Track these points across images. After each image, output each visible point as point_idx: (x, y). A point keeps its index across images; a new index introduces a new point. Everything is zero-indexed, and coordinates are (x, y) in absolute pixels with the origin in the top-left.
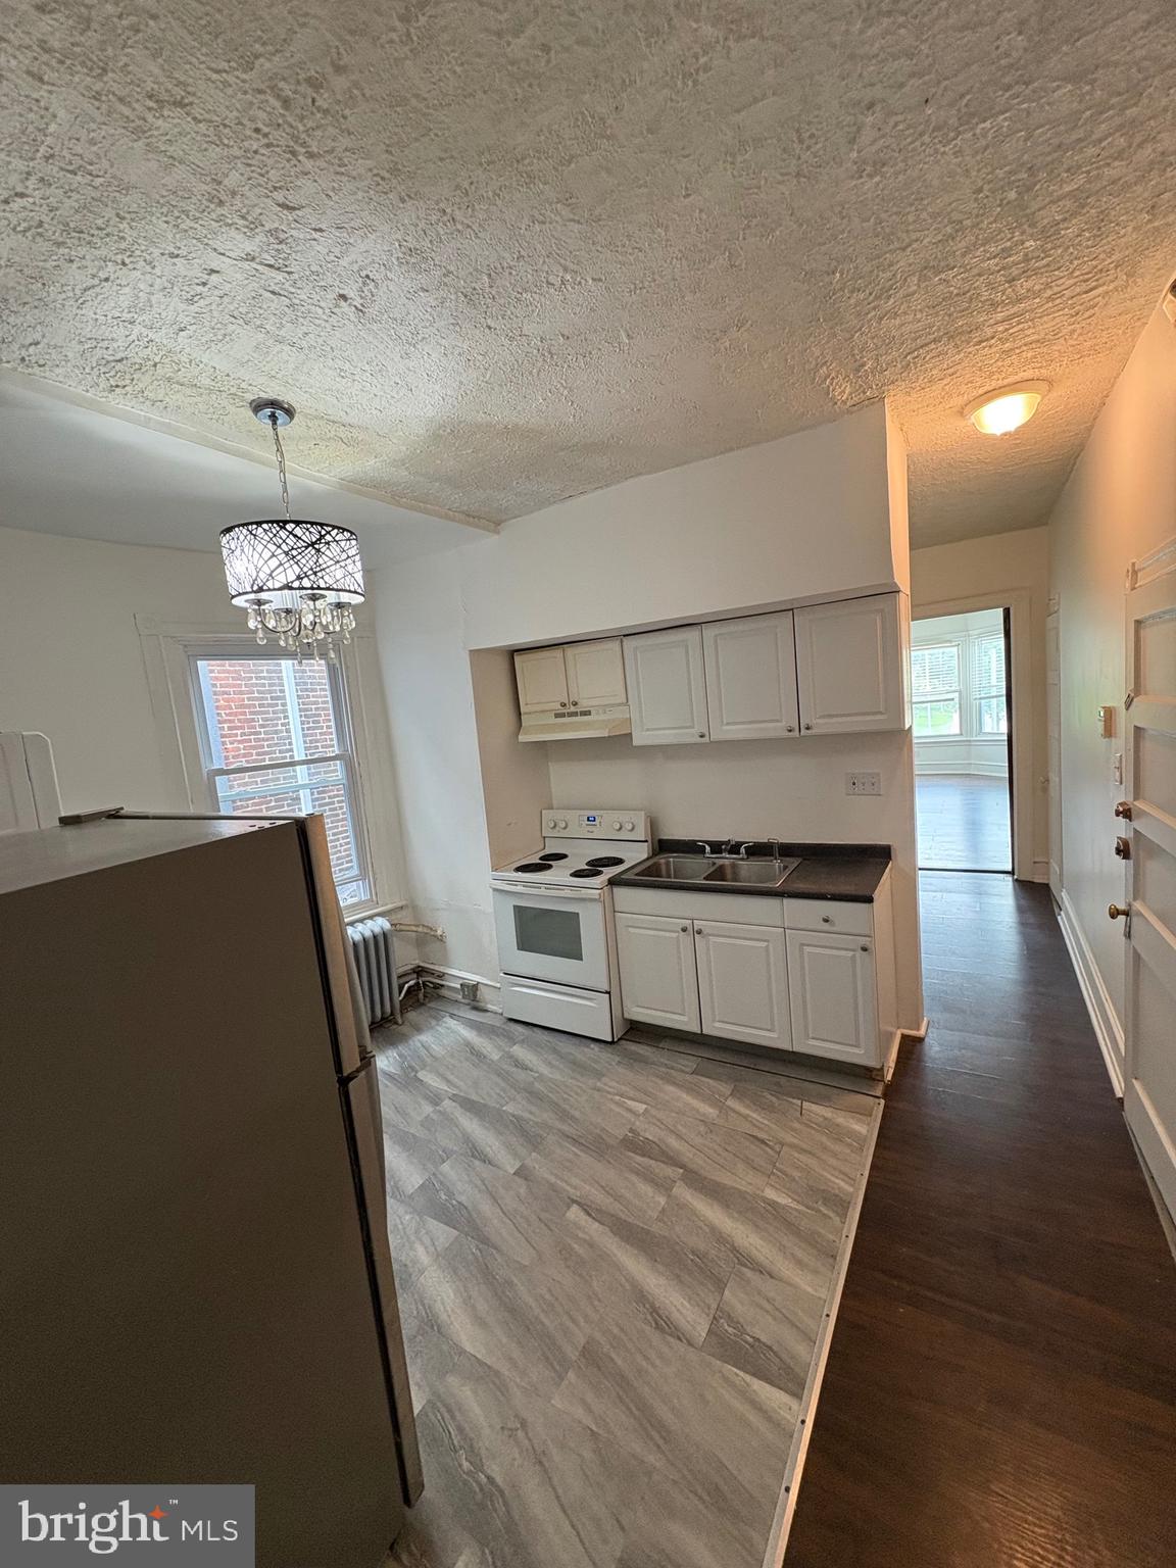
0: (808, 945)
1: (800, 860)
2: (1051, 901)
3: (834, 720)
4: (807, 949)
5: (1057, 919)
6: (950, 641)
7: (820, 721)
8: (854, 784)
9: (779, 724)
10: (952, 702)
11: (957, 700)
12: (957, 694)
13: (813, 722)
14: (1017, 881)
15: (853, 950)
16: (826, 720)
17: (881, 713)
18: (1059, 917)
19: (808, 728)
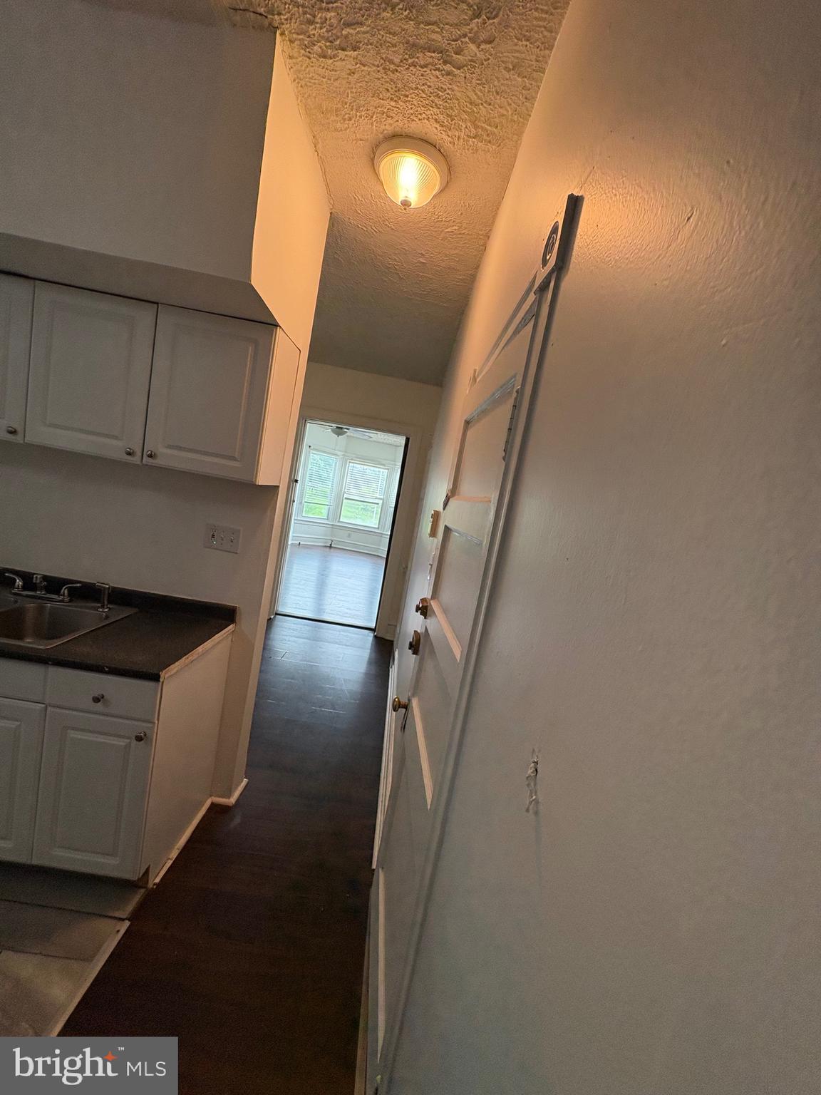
0: (73, 729)
1: (136, 610)
2: (390, 656)
3: (184, 454)
4: (73, 734)
5: (389, 671)
6: (384, 465)
7: (169, 451)
8: (213, 536)
9: (114, 442)
10: (376, 505)
11: (380, 505)
12: (380, 502)
13: (162, 450)
14: (375, 637)
15: (128, 738)
16: (175, 452)
17: (234, 459)
18: (391, 670)
19: (150, 456)
